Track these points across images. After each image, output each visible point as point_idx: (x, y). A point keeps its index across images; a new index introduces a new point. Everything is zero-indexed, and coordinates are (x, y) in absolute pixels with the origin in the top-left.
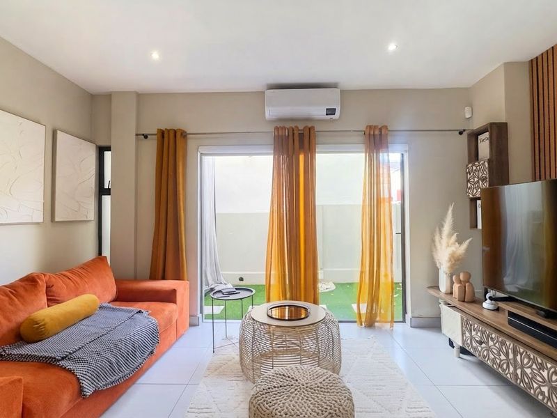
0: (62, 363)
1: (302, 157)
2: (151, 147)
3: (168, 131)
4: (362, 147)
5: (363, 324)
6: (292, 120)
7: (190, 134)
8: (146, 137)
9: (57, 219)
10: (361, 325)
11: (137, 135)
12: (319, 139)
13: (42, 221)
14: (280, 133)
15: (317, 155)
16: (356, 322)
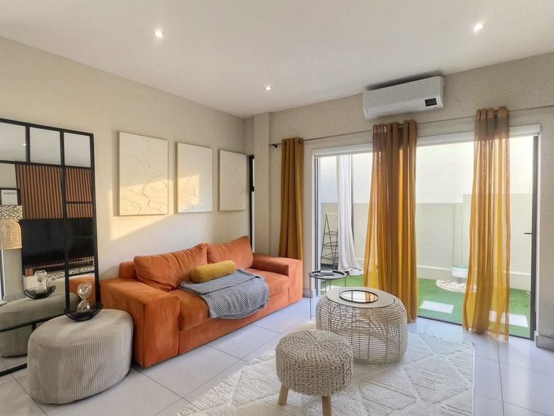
0: (203, 296)
1: (401, 152)
2: (278, 154)
3: (289, 140)
4: (472, 135)
5: (470, 329)
6: (392, 116)
7: (306, 140)
8: (276, 146)
9: (221, 209)
10: (467, 329)
11: (270, 145)
12: (421, 132)
13: (211, 210)
14: (379, 131)
15: (417, 148)
16: (461, 325)
